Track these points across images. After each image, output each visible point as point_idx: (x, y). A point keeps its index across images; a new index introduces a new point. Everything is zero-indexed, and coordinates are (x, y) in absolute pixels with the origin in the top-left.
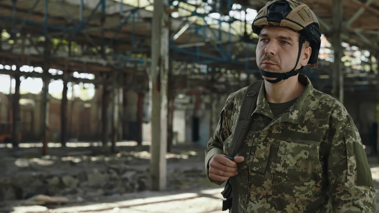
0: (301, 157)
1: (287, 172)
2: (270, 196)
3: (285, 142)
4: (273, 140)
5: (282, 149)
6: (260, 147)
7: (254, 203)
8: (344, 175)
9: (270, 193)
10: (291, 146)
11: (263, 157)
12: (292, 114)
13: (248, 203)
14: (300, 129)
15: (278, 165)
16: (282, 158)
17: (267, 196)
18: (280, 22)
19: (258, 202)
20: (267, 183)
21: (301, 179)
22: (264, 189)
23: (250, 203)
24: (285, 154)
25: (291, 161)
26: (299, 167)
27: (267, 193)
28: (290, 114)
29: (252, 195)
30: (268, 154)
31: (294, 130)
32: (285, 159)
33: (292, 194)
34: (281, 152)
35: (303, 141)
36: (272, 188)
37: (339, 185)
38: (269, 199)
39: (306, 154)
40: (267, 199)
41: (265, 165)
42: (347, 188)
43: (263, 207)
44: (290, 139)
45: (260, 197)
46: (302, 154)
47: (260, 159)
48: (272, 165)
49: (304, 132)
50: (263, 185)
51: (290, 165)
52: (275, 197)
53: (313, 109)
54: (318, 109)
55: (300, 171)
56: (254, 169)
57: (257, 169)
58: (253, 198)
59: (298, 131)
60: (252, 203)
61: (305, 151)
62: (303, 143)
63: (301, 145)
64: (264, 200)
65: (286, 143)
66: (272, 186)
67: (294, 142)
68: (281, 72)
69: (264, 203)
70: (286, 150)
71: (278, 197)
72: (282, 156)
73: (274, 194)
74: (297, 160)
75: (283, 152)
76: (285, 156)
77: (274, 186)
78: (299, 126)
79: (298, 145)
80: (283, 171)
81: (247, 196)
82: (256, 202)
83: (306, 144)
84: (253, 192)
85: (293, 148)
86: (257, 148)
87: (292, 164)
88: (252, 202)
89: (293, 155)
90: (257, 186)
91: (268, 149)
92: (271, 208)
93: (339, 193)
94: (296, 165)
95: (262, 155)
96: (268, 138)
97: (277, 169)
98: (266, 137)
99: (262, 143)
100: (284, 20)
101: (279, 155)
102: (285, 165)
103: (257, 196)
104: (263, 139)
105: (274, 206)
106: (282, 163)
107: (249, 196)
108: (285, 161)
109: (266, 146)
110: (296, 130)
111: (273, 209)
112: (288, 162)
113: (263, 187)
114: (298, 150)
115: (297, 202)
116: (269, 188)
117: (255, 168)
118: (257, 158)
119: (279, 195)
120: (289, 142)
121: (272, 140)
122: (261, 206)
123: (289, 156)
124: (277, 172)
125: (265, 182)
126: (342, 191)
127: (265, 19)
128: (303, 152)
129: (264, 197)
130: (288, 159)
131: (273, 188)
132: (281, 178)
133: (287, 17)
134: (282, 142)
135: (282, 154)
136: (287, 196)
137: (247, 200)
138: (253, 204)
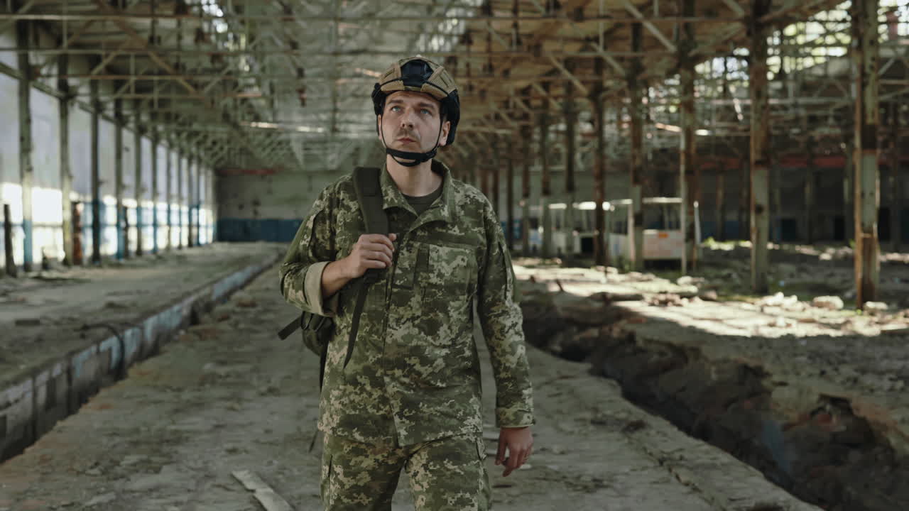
0: (458, 265)
1: (443, 284)
2: (418, 317)
3: (436, 246)
4: (419, 243)
5: (433, 255)
6: (403, 254)
7: (395, 329)
8: (503, 291)
9: (419, 313)
10: (444, 251)
11: (408, 267)
12: (443, 210)
13: (384, 330)
14: (451, 230)
15: (431, 275)
16: (435, 267)
17: (413, 319)
18: (421, 87)
19: (400, 328)
20: (416, 300)
21: (458, 292)
22: (409, 308)
23: (388, 330)
24: (438, 261)
25: (447, 270)
26: (456, 277)
27: (414, 314)
28: (441, 211)
29: (391, 319)
30: (414, 263)
31: (444, 231)
32: (440, 267)
33: (447, 313)
34: (432, 259)
35: (456, 244)
36: (421, 307)
37: (497, 303)
38: (417, 322)
39: (463, 260)
40: (412, 322)
41: (411, 277)
42: (507, 307)
43: (409, 333)
44: (441, 243)
45: (402, 321)
46: (458, 261)
47: (404, 270)
48: (422, 276)
49: (455, 233)
50: (409, 303)
51: (446, 275)
52: (425, 318)
53: (460, 204)
54: (466, 203)
55: (458, 281)
56: (398, 283)
57: (402, 282)
58: (392, 323)
59: (450, 232)
60: (391, 330)
61: (462, 257)
62: (458, 247)
63: (456, 250)
64: (409, 324)
65: (438, 248)
66: (421, 303)
67: (448, 246)
68: (420, 152)
69: (409, 328)
70: (439, 257)
71: (430, 317)
72: (435, 264)
73: (424, 314)
74: (454, 269)
75: (436, 259)
76: (439, 264)
77: (426, 303)
78: (449, 226)
79: (452, 251)
80: (439, 283)
81: (382, 321)
82: (398, 328)
83: (462, 248)
84: (393, 315)
85: (447, 254)
86: (400, 254)
87: (447, 273)
88: (390, 328)
89: (448, 262)
90: (398, 305)
91: (414, 255)
92: (420, 333)
93: (496, 313)
94: (452, 274)
95: (406, 264)
96: (411, 242)
97: (431, 281)
98: (408, 241)
99: (405, 249)
100: (426, 84)
101: (431, 262)
102: (440, 275)
103: (398, 321)
104: (405, 243)
105: (424, 331)
106: (436, 273)
107: (387, 320)
108: (439, 270)
109: (410, 252)
110: (447, 231)
111: (422, 334)
112: (443, 271)
113: (410, 306)
114: (453, 256)
115: (451, 322)
116: (418, 307)
117: (398, 281)
118: (400, 269)
119: (432, 315)
120: (441, 246)
121: (417, 245)
122: (406, 332)
123: (444, 264)
124: (429, 284)
125: (412, 299)
126: (500, 312)
127: (401, 82)
128: (459, 257)
129: (408, 319)
130: (443, 267)
131: (424, 305)
132: (435, 292)
133: (429, 80)
134: (432, 246)
135: (434, 261)
136: (441, 315)
137: (384, 327)
138: (393, 331)
